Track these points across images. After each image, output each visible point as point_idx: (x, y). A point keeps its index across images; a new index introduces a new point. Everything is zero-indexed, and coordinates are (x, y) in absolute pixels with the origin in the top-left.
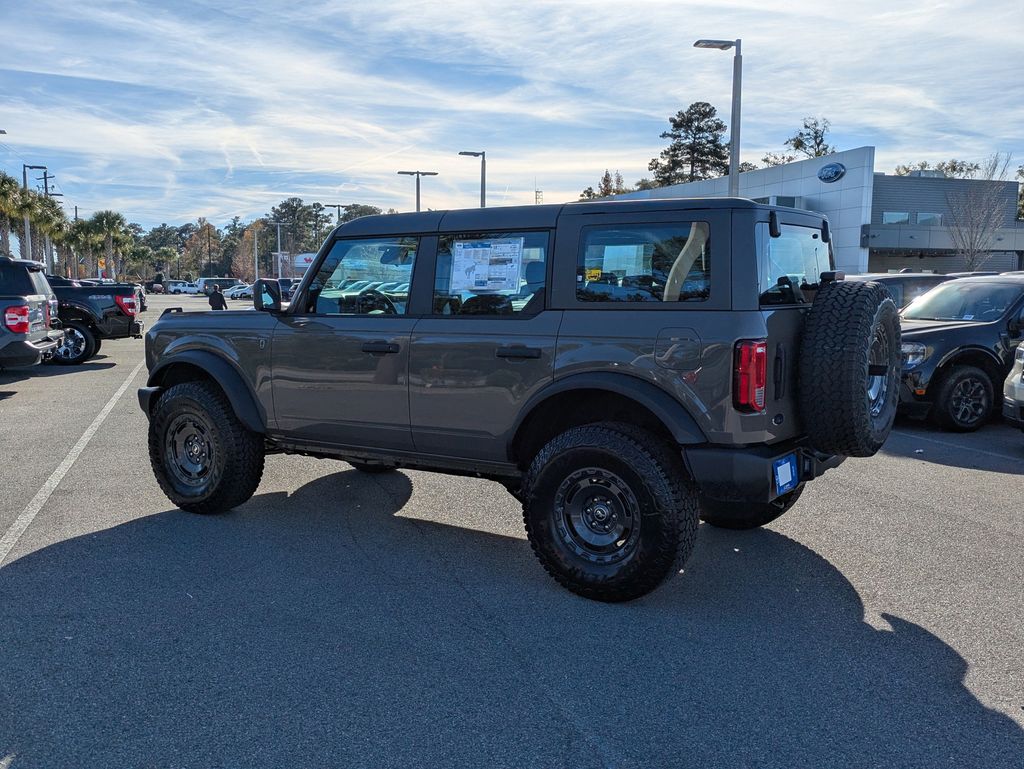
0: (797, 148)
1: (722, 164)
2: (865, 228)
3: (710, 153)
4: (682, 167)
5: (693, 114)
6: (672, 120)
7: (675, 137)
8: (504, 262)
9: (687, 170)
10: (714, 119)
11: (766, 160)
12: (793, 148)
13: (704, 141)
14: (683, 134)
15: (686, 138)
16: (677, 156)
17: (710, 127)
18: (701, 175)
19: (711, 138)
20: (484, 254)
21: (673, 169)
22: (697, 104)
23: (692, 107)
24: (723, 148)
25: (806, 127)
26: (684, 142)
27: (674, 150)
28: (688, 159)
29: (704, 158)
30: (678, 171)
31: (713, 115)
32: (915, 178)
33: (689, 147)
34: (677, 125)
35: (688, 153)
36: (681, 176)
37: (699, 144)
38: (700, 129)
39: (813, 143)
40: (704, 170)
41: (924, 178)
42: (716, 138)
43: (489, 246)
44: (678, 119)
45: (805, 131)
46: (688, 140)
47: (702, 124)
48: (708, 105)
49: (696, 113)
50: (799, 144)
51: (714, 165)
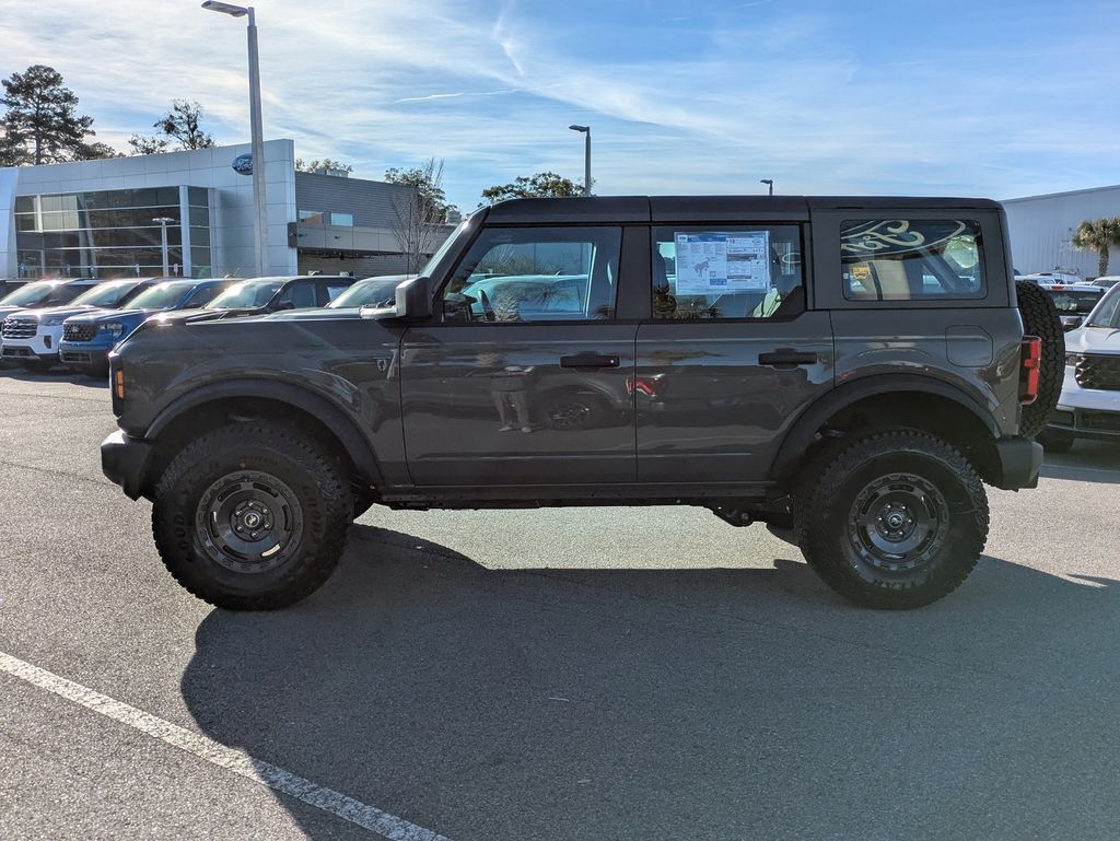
0: (169, 132)
1: (76, 143)
2: (291, 226)
3: (59, 129)
4: (25, 143)
5: (33, 79)
6: (5, 83)
7: (12, 104)
8: (746, 258)
9: (31, 146)
10: (61, 87)
11: (134, 143)
12: (163, 130)
13: (51, 113)
14: (21, 102)
15: (26, 106)
16: (16, 127)
17: (56, 97)
18: (50, 153)
19: (59, 110)
20: (718, 249)
21: (12, 143)
22: (38, 68)
23: (30, 70)
24: (75, 124)
25: (176, 109)
26: (23, 111)
27: (12, 120)
28: (32, 133)
29: (53, 133)
30: (17, 147)
31: (59, 83)
32: (320, 175)
33: (32, 118)
34: (13, 90)
35: (32, 126)
36: (23, 153)
37: (44, 115)
38: (45, 99)
39: (186, 128)
40: (53, 148)
41: (329, 177)
42: (65, 110)
43: (724, 240)
44: (14, 83)
45: (176, 114)
46: (28, 110)
47: (46, 92)
48: (51, 70)
49: (36, 77)
50: (170, 128)
51: (67, 142)
